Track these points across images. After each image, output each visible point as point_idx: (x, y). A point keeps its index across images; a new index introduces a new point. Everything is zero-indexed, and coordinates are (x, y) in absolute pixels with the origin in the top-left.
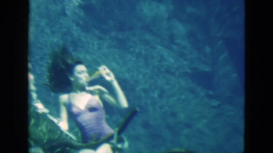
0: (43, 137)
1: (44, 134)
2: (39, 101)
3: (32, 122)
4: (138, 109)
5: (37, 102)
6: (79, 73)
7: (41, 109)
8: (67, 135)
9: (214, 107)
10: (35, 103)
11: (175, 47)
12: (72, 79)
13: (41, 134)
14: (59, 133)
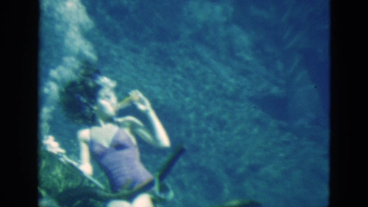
0: (58, 184)
1: (60, 181)
3: (44, 164)
4: (185, 146)
14: (80, 178)
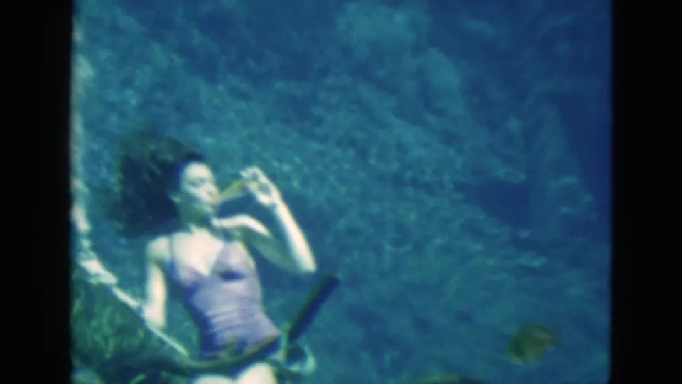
0: (102, 345)
1: (106, 339)
2: (92, 254)
3: (77, 306)
4: (340, 276)
5: (89, 258)
6: (194, 184)
7: (97, 275)
8: (162, 342)
9: (531, 271)
10: (84, 259)
11: (433, 120)
12: (177, 199)
13: (98, 338)
14: (141, 333)
